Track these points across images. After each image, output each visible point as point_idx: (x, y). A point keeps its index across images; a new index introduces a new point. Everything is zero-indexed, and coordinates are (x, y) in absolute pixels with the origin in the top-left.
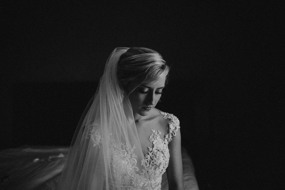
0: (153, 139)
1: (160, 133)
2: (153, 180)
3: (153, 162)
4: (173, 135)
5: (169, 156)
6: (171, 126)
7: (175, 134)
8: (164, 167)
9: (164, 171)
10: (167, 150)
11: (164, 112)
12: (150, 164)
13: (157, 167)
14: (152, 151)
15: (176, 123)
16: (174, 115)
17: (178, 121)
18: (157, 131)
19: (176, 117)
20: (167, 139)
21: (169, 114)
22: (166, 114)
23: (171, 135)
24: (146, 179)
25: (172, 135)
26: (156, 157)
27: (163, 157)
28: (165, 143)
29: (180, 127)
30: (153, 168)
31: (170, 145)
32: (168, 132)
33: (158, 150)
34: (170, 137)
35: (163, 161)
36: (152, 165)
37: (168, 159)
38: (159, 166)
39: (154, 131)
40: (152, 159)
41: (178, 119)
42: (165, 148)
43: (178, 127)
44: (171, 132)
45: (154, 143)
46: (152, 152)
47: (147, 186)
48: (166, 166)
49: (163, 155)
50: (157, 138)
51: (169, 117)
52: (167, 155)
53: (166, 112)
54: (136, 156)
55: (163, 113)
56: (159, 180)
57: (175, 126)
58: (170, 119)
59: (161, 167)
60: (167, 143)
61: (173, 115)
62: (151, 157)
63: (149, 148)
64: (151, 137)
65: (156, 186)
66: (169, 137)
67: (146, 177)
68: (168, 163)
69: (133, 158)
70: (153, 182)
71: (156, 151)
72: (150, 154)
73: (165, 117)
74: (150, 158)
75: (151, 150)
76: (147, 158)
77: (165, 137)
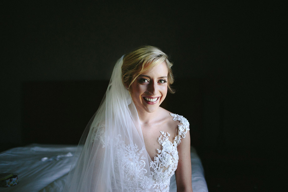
0: (162, 140)
1: (169, 135)
2: (161, 183)
3: (162, 165)
4: (183, 137)
5: (178, 159)
6: (180, 128)
7: (184, 136)
8: (173, 170)
9: (173, 173)
10: (176, 152)
11: (174, 113)
12: (158, 167)
13: (166, 169)
14: (161, 153)
15: (186, 125)
16: (184, 117)
17: (188, 123)
18: (166, 133)
19: (186, 119)
20: (176, 141)
21: (178, 115)
22: (176, 115)
23: (180, 137)
24: (154, 181)
25: (181, 137)
26: (165, 159)
27: (172, 159)
28: (174, 145)
29: (189, 130)
30: (162, 170)
31: (179, 148)
32: (177, 134)
33: (167, 153)
34: (179, 139)
35: (172, 163)
36: (161, 168)
37: (177, 162)
38: (168, 169)
39: (163, 133)
40: (161, 161)
41: (188, 121)
42: (174, 150)
43: (188, 129)
44: (180, 134)
45: (163, 145)
46: (161, 154)
47: (156, 188)
48: (175, 169)
49: (172, 157)
50: (166, 140)
51: (179, 119)
52: (176, 158)
53: (176, 114)
55: (172, 115)
56: (167, 182)
57: (185, 128)
58: (180, 121)
59: (170, 169)
60: (176, 144)
61: (182, 116)
62: (159, 159)
63: (158, 150)
64: (160, 139)
65: (164, 188)
66: (178, 139)
67: (155, 180)
68: (177, 165)
69: (142, 160)
70: (161, 184)
71: (165, 153)
72: (159, 156)
73: (175, 118)
76: (156, 160)
77: (174, 138)
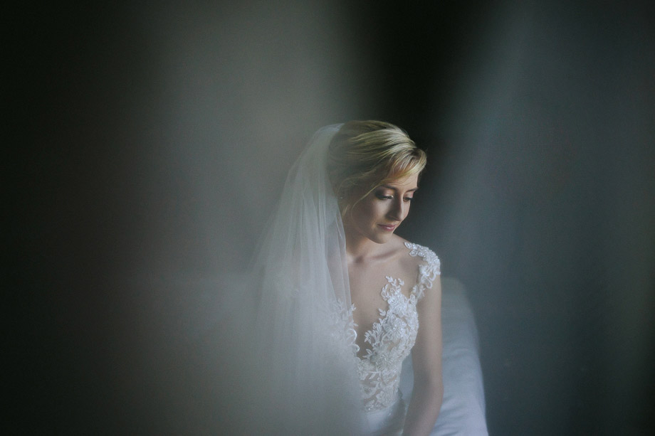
0: (388, 294)
1: (402, 283)
2: (386, 370)
3: (386, 337)
4: (427, 287)
5: (418, 327)
6: (424, 272)
7: (430, 286)
8: (406, 347)
9: (407, 353)
10: (415, 314)
11: (412, 242)
12: (380, 340)
13: (393, 345)
14: (385, 317)
15: (433, 264)
16: (430, 249)
17: (437, 261)
18: (397, 280)
19: (434, 254)
20: (414, 294)
21: (420, 246)
22: (415, 247)
23: (422, 287)
24: (372, 367)
25: (425, 286)
26: (392, 328)
27: (405, 328)
28: (410, 302)
29: (440, 273)
30: (386, 347)
31: (421, 306)
32: (417, 281)
33: (397, 316)
34: (421, 290)
35: (406, 333)
36: (385, 342)
37: (416, 333)
38: (397, 345)
39: (391, 280)
40: (385, 331)
41: (437, 257)
42: (410, 311)
43: (437, 273)
44: (422, 281)
45: (389, 302)
46: (386, 319)
47: (375, 378)
48: (411, 346)
49: (404, 324)
50: (396, 293)
51: (421, 254)
52: (414, 324)
53: (416, 243)
54: (356, 325)
55: (409, 245)
56: (397, 369)
57: (431, 270)
58: (422, 258)
59: (402, 347)
60: (414, 302)
61: (428, 248)
62: (382, 327)
63: (380, 310)
64: (384, 291)
65: (391, 380)
66: (418, 291)
67: (374, 364)
68: (414, 338)
69: (351, 327)
70: (385, 372)
71: (392, 317)
72: (382, 322)
73: (413, 253)
74: (381, 329)
75: (383, 314)
76: (376, 329)
77: (410, 290)
